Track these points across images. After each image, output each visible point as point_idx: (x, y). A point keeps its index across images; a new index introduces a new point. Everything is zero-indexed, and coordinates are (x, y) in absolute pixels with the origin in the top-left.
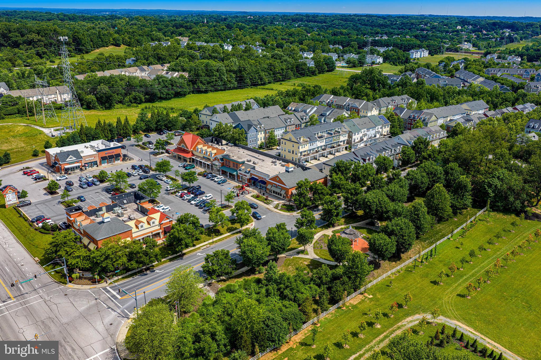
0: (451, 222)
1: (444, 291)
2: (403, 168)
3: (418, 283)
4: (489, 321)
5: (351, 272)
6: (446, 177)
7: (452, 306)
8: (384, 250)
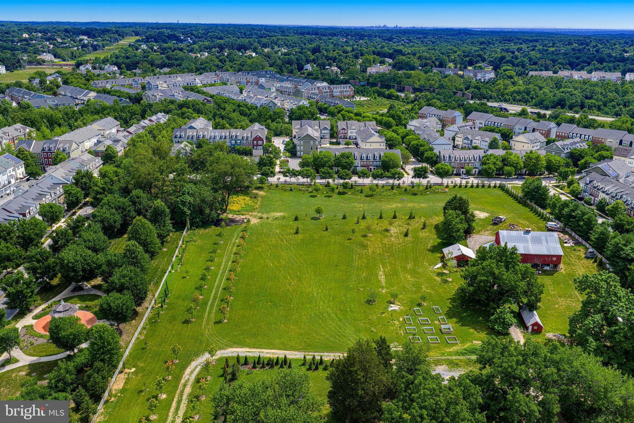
0: (163, 254)
1: (201, 325)
2: (71, 212)
3: (172, 331)
4: (255, 334)
5: (103, 353)
6: (135, 208)
7: (217, 337)
8: (125, 310)
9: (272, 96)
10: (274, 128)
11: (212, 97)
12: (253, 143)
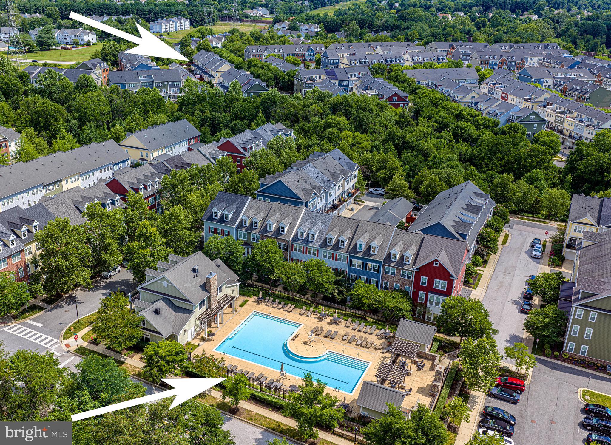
9: (542, 99)
10: (519, 195)
11: (414, 91)
12: (417, 279)
